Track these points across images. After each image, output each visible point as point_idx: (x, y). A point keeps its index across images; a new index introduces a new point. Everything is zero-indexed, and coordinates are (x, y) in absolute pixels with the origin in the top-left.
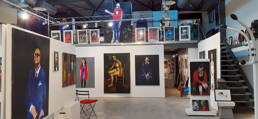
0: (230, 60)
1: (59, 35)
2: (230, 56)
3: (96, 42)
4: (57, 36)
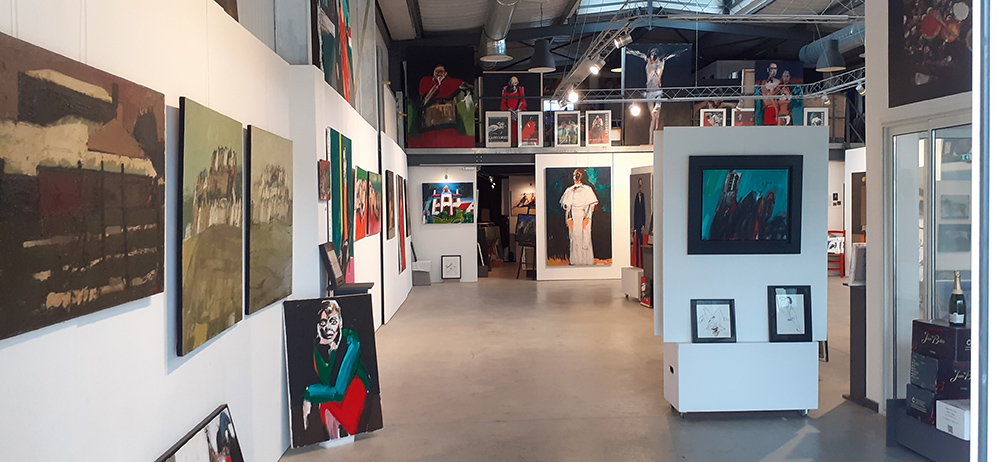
1: (506, 124)
4: (501, 126)
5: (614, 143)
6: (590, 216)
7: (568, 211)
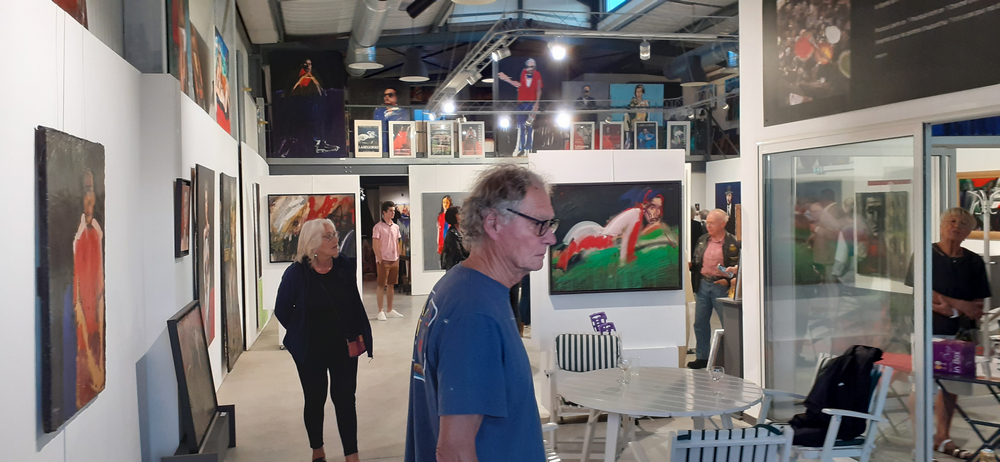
5: (488, 155)
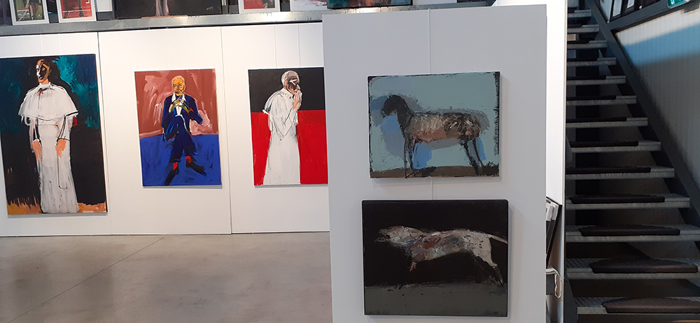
0: (611, 80)
2: (614, 63)
3: (81, 15)
6: (67, 135)
7: (32, 127)
